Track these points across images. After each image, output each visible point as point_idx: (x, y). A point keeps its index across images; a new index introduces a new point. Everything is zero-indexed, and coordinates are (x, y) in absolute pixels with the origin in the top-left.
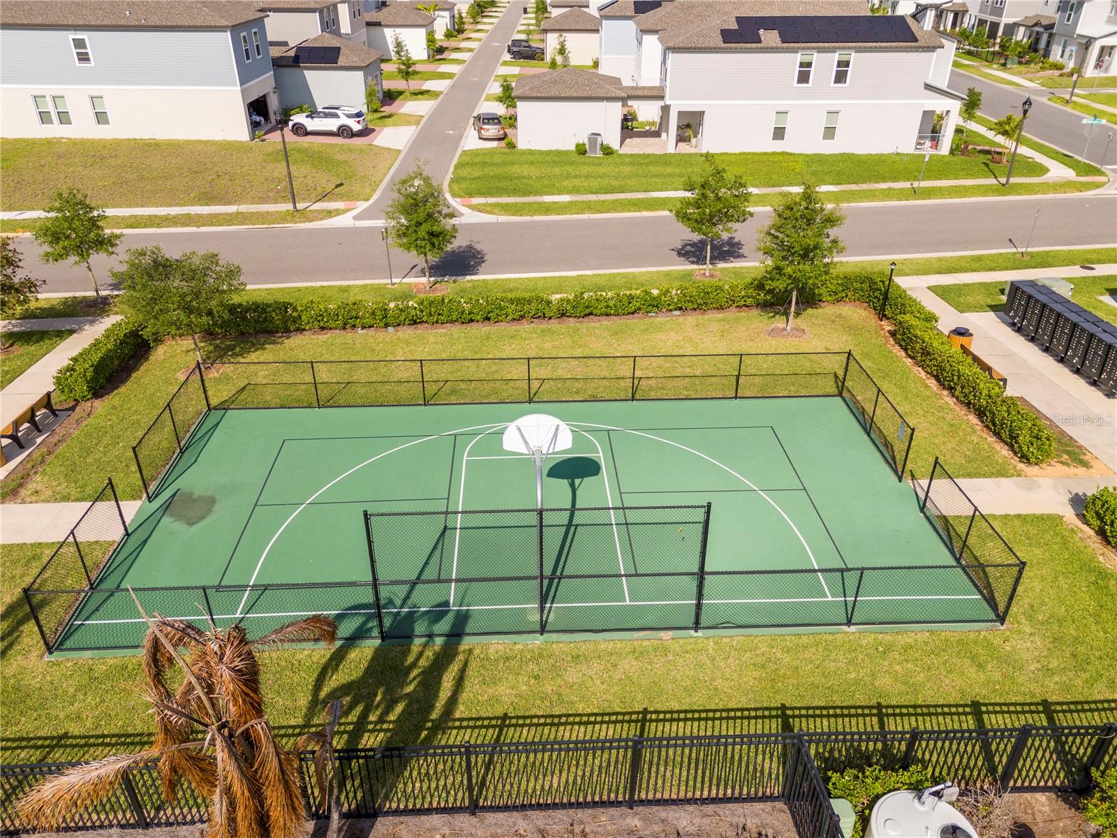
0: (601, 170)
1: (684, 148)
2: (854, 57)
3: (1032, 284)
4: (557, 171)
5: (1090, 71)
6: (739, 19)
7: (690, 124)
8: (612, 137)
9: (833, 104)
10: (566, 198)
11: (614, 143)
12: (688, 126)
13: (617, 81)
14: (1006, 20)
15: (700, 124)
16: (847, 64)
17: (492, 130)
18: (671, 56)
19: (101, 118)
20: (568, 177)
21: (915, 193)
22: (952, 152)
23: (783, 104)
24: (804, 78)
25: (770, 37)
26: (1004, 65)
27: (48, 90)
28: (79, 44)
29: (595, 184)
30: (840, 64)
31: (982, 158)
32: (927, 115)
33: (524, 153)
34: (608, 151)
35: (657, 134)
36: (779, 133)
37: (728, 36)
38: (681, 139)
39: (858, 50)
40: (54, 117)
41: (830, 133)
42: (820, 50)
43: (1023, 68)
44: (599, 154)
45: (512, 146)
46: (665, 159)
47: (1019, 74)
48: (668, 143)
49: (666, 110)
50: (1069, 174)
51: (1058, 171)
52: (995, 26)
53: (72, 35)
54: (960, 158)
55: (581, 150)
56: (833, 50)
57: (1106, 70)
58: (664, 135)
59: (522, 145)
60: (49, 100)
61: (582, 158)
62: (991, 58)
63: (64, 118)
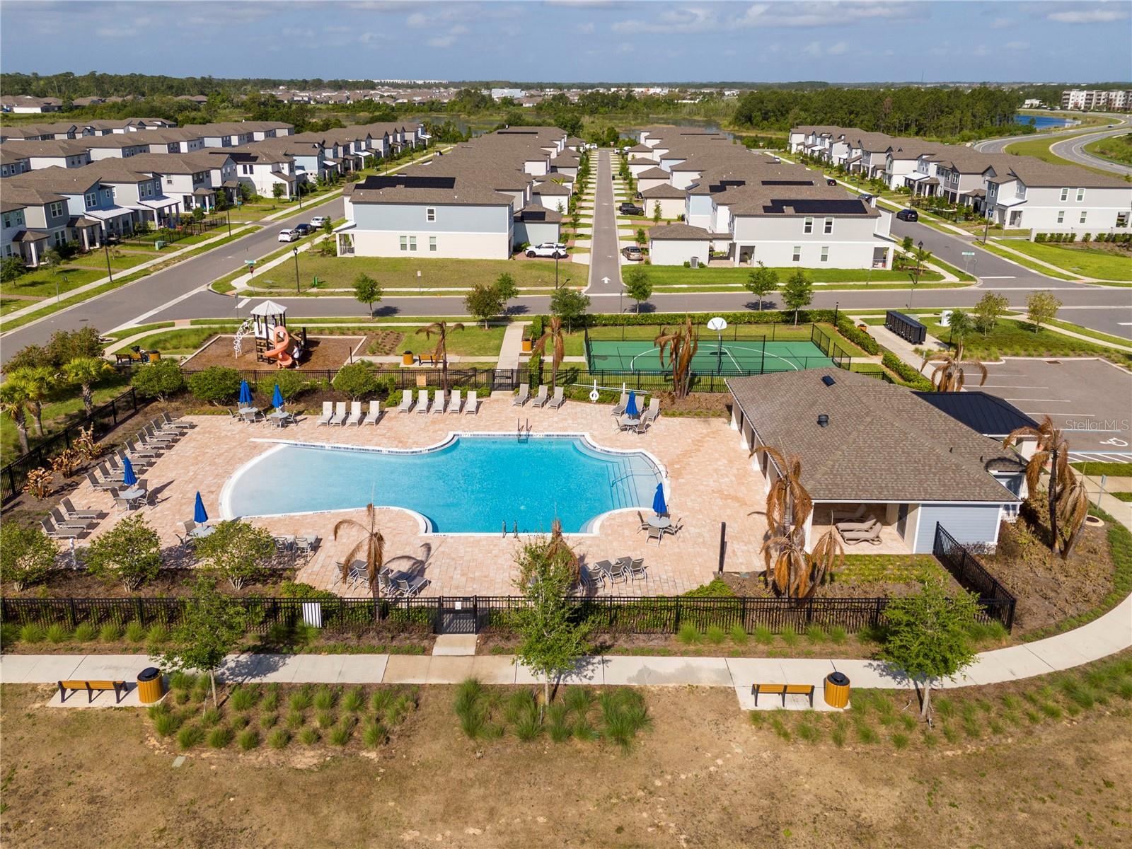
0: (700, 274)
1: (744, 265)
2: (834, 220)
3: (895, 312)
4: (676, 274)
5: (1007, 227)
6: (772, 201)
7: (747, 252)
8: (704, 259)
9: (826, 243)
10: (685, 286)
11: (706, 263)
12: (746, 254)
13: (705, 230)
14: (959, 192)
15: (753, 252)
16: (830, 223)
17: (635, 255)
18: (736, 219)
19: (433, 247)
20: (683, 277)
21: (867, 286)
22: (893, 268)
23: (797, 243)
24: (808, 230)
25: (789, 210)
26: (955, 221)
27: (408, 233)
28: (431, 211)
29: (698, 281)
30: (827, 223)
31: (910, 272)
32: (877, 250)
33: (655, 266)
34: (702, 266)
35: (728, 258)
36: (796, 258)
37: (766, 209)
38: (741, 261)
39: (836, 217)
40: (408, 247)
41: (824, 258)
42: (816, 217)
43: (966, 223)
44: (697, 267)
45: (648, 263)
46: (734, 270)
47: (962, 227)
48: (735, 263)
49: (733, 246)
50: (956, 280)
51: (950, 278)
52: (954, 195)
53: (428, 208)
54: (896, 272)
55: (687, 265)
56: (823, 217)
57: (1019, 226)
58: (732, 259)
59: (653, 263)
60: (408, 239)
61: (687, 269)
62: (947, 217)
63: (413, 247)
